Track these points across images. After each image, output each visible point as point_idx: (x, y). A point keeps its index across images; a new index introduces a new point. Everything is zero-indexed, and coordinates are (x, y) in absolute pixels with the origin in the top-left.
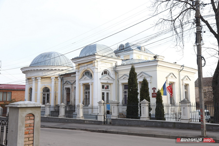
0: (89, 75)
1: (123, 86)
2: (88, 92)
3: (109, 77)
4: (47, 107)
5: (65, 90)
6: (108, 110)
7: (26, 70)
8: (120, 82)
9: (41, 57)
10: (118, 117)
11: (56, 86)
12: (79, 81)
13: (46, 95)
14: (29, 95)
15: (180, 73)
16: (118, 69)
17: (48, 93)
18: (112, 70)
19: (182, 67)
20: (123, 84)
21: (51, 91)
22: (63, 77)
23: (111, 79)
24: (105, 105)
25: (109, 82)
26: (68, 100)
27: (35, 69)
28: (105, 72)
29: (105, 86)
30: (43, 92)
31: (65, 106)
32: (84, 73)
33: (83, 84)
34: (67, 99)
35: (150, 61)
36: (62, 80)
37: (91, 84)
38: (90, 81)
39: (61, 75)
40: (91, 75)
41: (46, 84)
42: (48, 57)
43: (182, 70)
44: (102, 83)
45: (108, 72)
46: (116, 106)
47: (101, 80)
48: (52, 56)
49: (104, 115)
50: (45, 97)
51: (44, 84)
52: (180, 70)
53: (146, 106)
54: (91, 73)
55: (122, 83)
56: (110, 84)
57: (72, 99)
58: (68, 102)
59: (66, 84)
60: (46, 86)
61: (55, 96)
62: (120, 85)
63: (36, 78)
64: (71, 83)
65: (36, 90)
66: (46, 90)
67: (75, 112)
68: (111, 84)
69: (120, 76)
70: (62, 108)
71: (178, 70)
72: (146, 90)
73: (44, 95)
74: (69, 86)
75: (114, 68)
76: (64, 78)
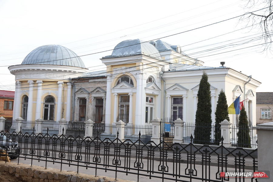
0: (129, 82)
1: (172, 99)
2: (125, 105)
3: (155, 87)
4: (63, 123)
5: (77, 101)
6: (167, 132)
7: (17, 70)
8: (168, 94)
9: (41, 52)
10: (182, 141)
11: (63, 95)
12: (111, 89)
13: (49, 106)
14: (22, 105)
15: (245, 86)
16: (166, 76)
17: (53, 104)
18: (158, 77)
19: (249, 78)
20: (172, 97)
21: (57, 101)
22: (74, 82)
23: (156, 89)
24: (162, 124)
25: (156, 93)
26: (82, 115)
27: (36, 68)
28: (150, 80)
29: (150, 99)
30: (44, 102)
31: (94, 124)
32: (120, 79)
33: (117, 94)
34: (80, 114)
35: (215, 69)
36: (73, 86)
37: (132, 94)
38: (130, 91)
39: (73, 79)
40: (132, 83)
41: (50, 91)
42: (53, 52)
43: (248, 82)
44: (147, 94)
45: (153, 79)
46: (181, 126)
47: (146, 90)
48: (58, 50)
49: (160, 139)
50: (48, 109)
51: (48, 91)
52: (245, 83)
53: (228, 128)
54: (131, 80)
55: (170, 96)
56: (155, 96)
57: (89, 114)
58: (81, 117)
59: (79, 93)
60: (49, 94)
61: (62, 108)
62: (168, 98)
63: (34, 81)
64: (88, 92)
65: (35, 99)
66: (50, 99)
67: (104, 132)
68: (157, 97)
69: (168, 86)
70: (90, 127)
71: (243, 82)
72: (225, 107)
73: (46, 106)
74: (85, 96)
75: (160, 74)
76: (76, 84)
